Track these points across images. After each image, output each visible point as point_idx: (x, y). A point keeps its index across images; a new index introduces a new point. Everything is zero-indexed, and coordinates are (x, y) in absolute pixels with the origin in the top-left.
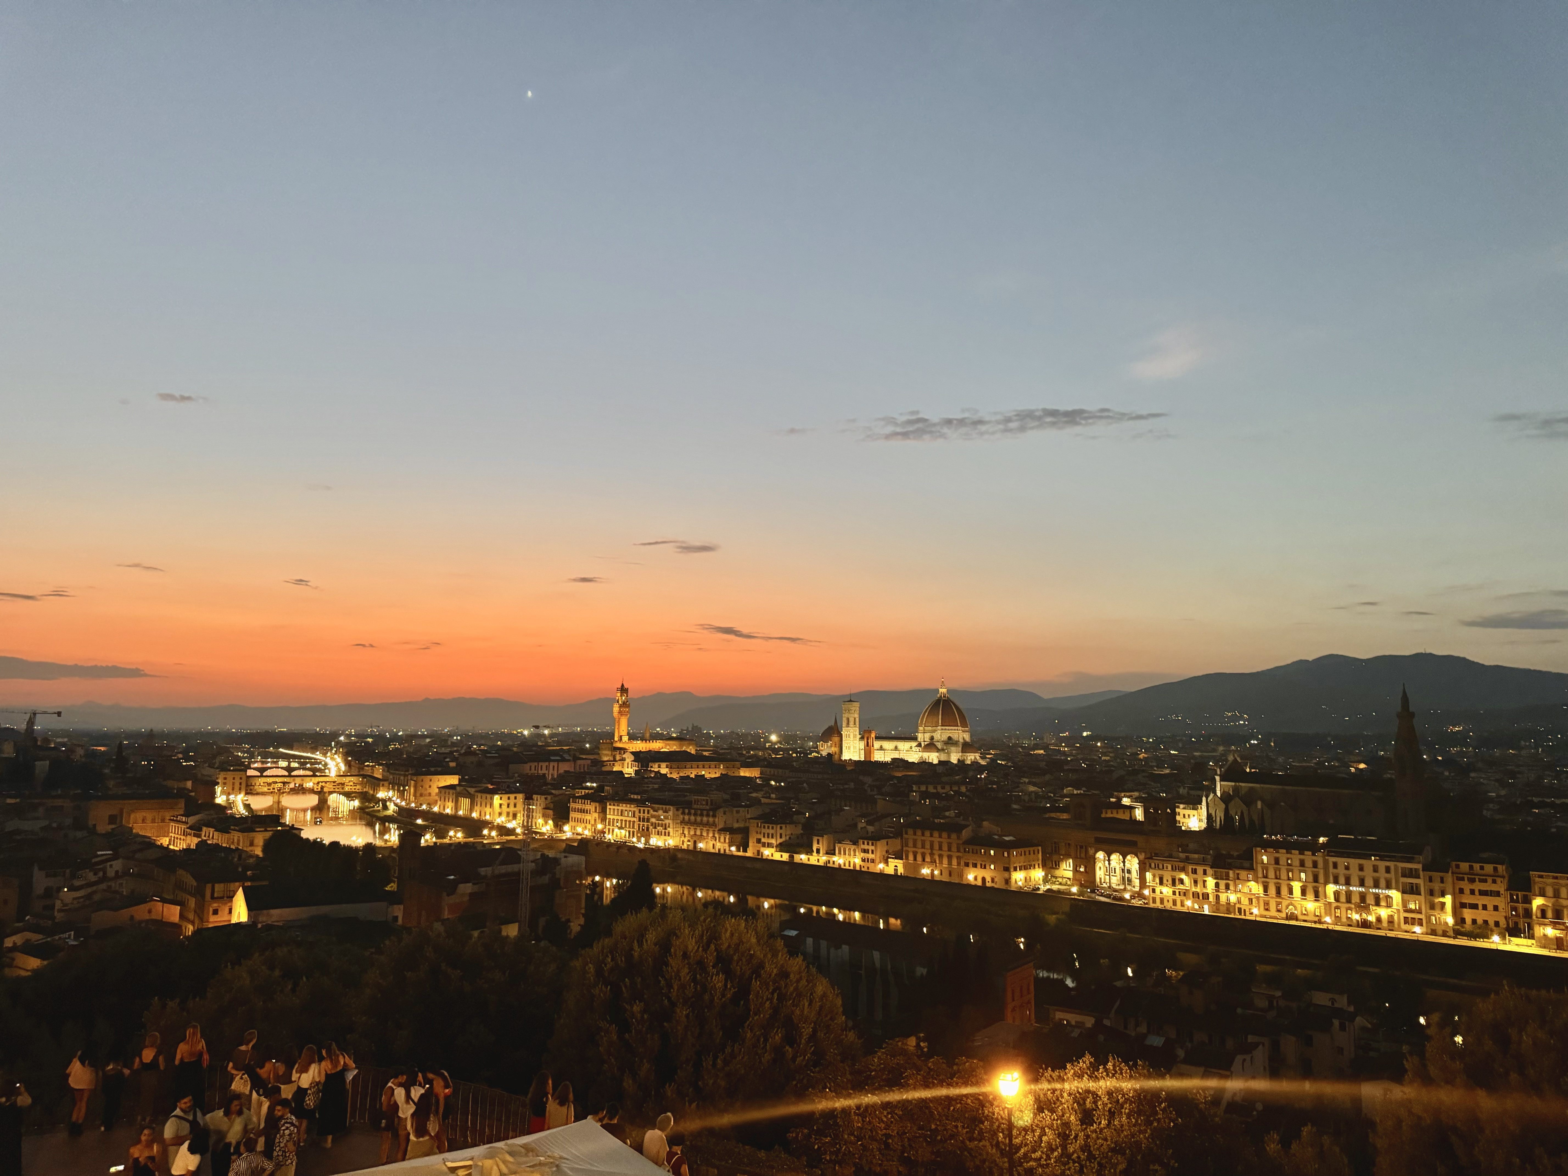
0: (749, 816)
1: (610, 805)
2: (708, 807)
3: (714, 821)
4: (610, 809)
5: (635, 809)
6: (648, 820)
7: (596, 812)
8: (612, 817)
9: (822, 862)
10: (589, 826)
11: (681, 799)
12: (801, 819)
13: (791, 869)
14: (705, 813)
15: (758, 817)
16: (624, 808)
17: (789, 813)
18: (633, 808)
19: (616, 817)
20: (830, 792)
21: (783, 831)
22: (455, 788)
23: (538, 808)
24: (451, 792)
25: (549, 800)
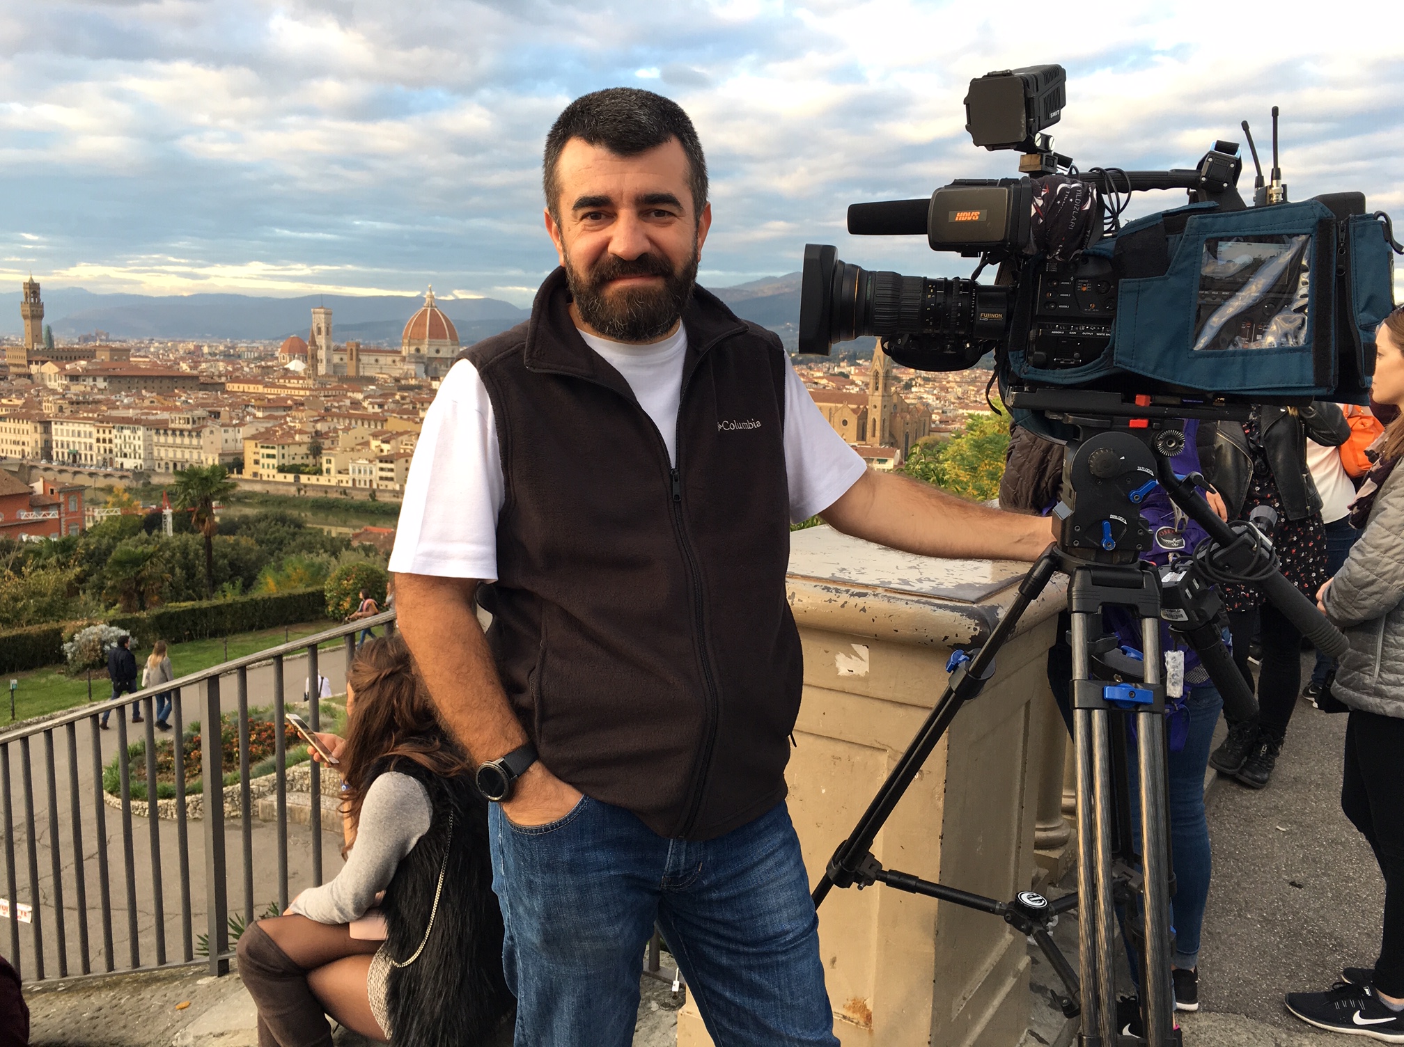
0: (240, 436)
1: (56, 424)
2: (189, 427)
3: (199, 442)
4: (56, 430)
5: (94, 430)
6: (110, 441)
7: (36, 431)
8: (60, 438)
9: (333, 483)
10: (27, 449)
11: (151, 417)
12: (306, 439)
13: (299, 490)
14: (186, 434)
15: (253, 437)
16: (76, 427)
17: (290, 433)
18: (88, 428)
19: (65, 439)
20: (327, 410)
21: (286, 451)
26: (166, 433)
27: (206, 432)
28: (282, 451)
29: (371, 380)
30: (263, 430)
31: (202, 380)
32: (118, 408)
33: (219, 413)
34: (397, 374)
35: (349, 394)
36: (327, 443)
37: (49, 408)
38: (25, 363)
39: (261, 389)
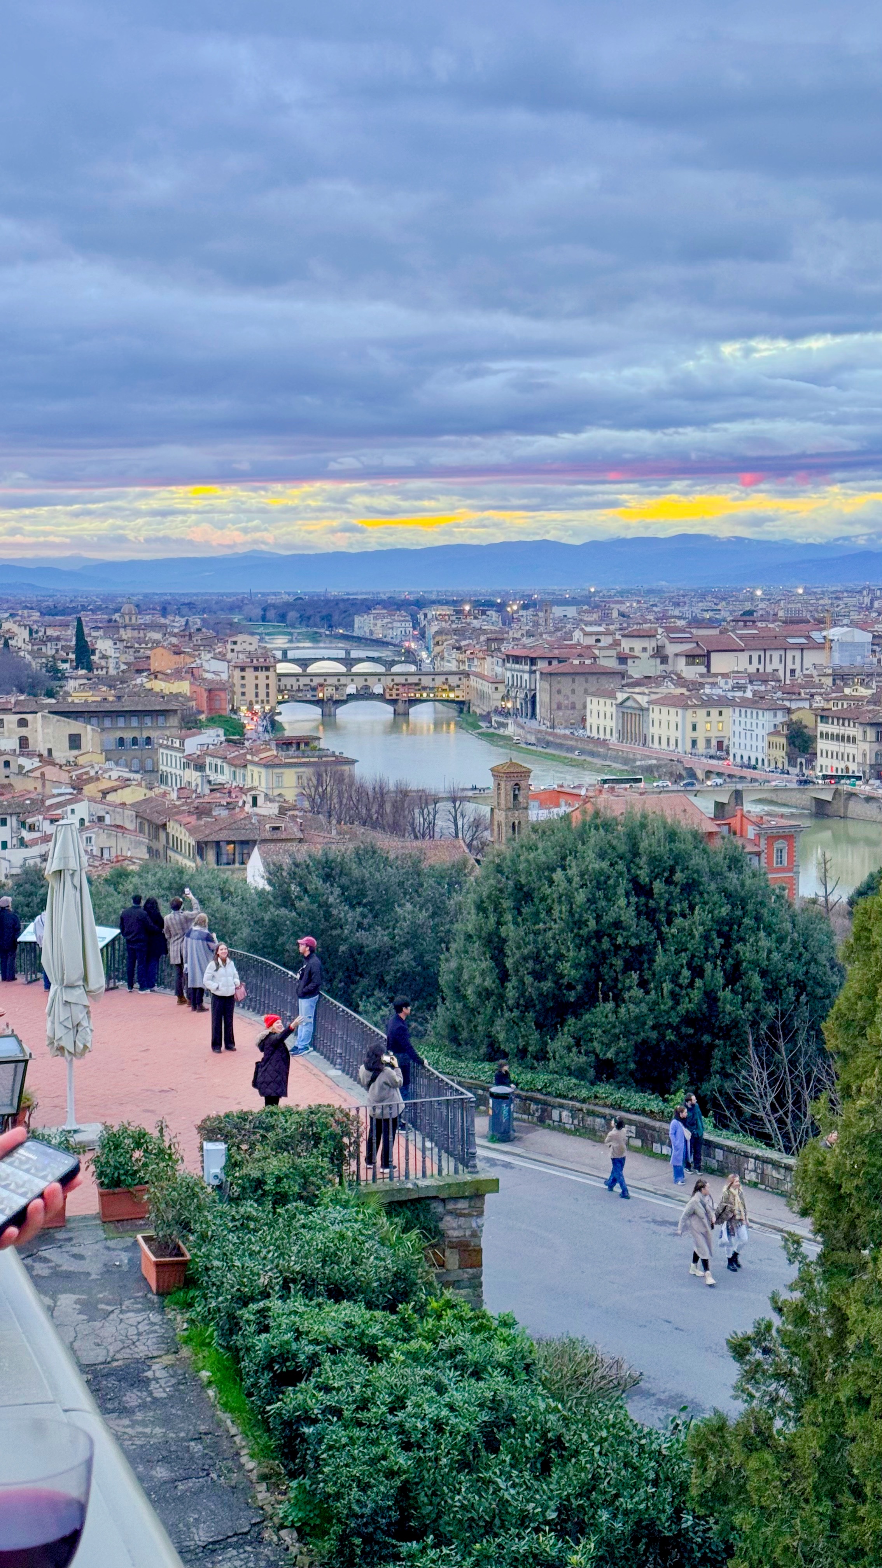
10: (853, 766)
22: (611, 695)
23: (761, 732)
24: (609, 702)
25: (781, 718)
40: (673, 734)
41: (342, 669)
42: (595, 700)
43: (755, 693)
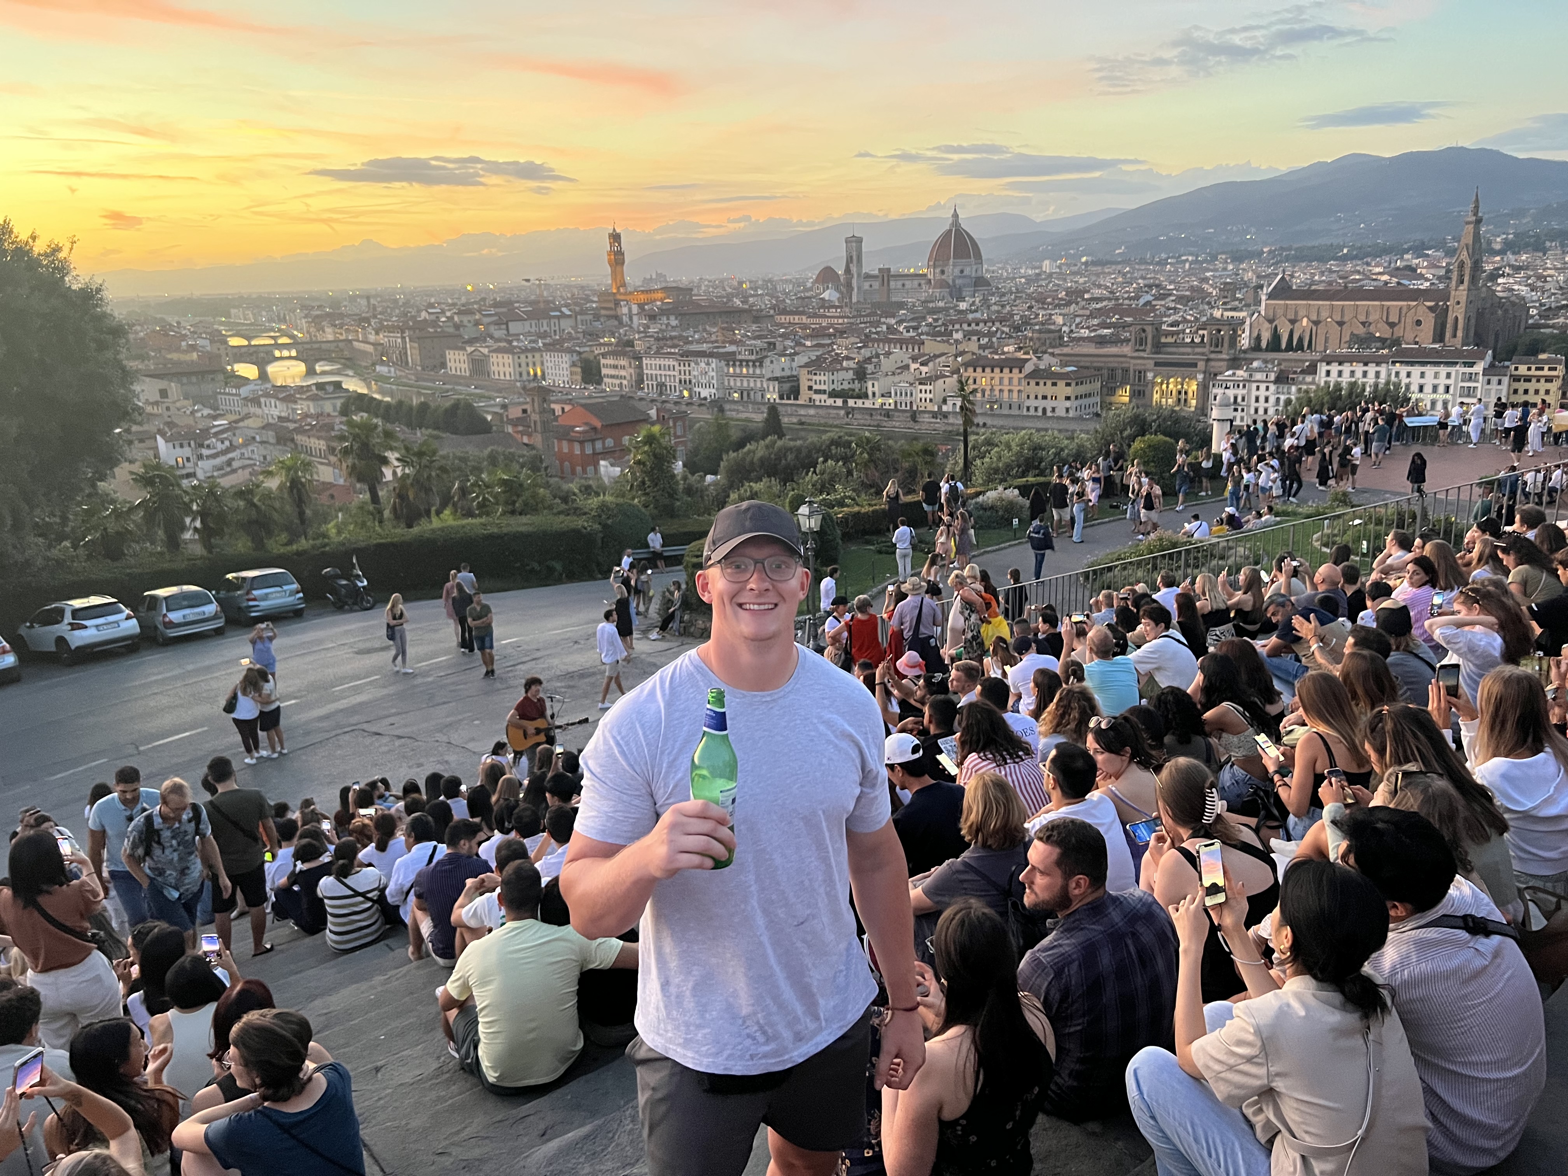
3: (761, 371)
4: (647, 364)
5: (675, 363)
6: (690, 374)
7: (630, 367)
9: (877, 406)
10: (625, 382)
11: (721, 350)
12: (851, 364)
13: (848, 414)
14: (751, 364)
15: (806, 365)
16: (662, 362)
17: (838, 359)
18: (672, 362)
19: (654, 372)
20: (866, 336)
21: (835, 377)
22: (465, 349)
23: (565, 366)
24: (461, 353)
25: (575, 357)
26: (734, 365)
27: (767, 362)
28: (831, 377)
29: (901, 305)
30: (814, 358)
31: (754, 313)
32: (691, 343)
33: (775, 344)
34: (923, 296)
35: (883, 320)
36: (870, 368)
37: (639, 346)
38: (612, 305)
39: (804, 319)
40: (508, 370)
41: (245, 343)
42: (452, 352)
43: (544, 344)
